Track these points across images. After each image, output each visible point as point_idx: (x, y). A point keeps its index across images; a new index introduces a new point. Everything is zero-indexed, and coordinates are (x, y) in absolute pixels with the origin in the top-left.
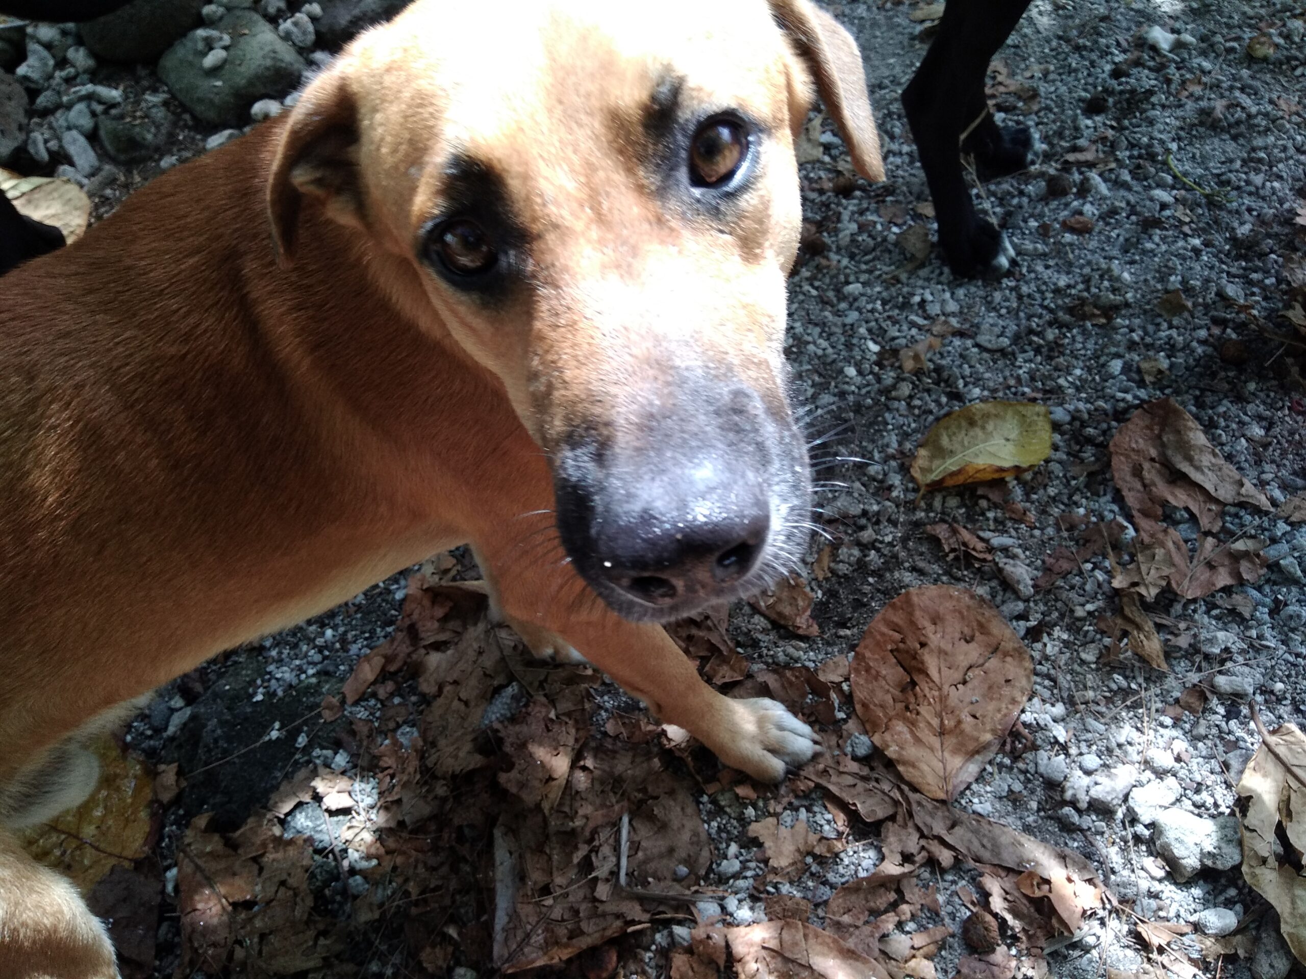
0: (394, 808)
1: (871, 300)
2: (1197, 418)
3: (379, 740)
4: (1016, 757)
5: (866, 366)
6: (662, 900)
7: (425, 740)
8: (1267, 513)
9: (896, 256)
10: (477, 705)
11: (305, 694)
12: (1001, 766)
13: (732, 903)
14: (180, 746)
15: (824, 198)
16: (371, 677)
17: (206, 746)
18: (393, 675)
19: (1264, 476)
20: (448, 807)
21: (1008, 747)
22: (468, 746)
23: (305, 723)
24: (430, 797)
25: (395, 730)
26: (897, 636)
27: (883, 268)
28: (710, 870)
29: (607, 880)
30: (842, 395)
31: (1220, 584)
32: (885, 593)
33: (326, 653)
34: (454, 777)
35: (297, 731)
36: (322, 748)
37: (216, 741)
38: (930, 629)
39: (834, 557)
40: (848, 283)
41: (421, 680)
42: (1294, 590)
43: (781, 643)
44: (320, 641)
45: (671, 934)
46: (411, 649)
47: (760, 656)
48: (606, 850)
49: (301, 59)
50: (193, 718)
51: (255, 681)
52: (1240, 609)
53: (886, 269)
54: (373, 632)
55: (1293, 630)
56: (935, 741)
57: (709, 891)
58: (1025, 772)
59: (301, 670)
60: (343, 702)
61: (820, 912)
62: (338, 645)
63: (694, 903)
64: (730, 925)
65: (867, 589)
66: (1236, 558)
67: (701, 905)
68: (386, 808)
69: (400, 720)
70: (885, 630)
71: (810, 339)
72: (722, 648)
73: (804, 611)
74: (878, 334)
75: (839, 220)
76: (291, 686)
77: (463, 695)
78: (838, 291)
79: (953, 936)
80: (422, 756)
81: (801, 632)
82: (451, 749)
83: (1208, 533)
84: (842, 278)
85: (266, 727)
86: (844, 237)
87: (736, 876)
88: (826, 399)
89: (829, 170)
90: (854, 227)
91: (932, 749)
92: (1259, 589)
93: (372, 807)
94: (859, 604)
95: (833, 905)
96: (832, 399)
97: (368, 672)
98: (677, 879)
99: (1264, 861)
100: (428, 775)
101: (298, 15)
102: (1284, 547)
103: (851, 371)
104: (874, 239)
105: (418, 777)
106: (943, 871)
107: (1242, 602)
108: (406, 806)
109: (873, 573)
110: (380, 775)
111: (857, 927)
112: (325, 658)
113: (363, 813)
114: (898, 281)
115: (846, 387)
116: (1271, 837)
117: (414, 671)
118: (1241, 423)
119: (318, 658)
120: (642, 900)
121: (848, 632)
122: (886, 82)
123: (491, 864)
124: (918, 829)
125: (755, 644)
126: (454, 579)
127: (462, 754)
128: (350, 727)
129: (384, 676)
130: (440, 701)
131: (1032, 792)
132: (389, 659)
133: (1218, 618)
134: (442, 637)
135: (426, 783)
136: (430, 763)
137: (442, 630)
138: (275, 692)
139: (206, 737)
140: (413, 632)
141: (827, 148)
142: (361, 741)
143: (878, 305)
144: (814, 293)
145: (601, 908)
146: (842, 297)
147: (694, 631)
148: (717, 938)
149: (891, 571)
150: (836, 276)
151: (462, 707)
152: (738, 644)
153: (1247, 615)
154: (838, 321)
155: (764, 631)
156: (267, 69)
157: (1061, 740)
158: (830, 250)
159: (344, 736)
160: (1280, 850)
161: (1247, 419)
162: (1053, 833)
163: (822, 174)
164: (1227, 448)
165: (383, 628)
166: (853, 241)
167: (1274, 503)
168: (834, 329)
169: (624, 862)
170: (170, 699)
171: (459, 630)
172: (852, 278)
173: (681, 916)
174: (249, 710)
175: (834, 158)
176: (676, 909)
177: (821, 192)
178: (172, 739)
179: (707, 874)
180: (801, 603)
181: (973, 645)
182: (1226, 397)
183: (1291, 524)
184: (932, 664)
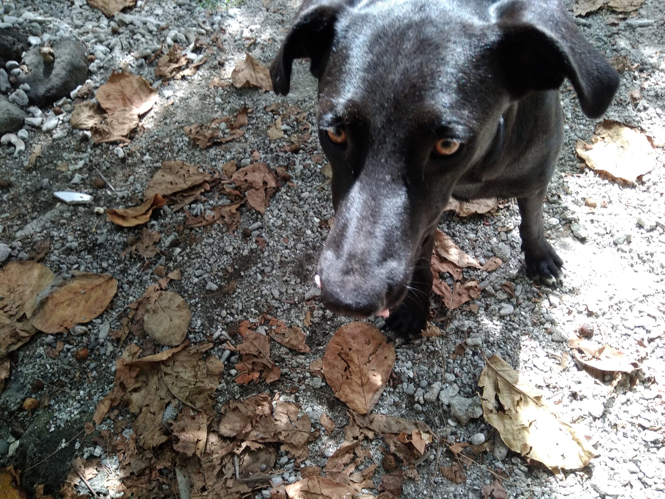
0: (127, 468)
1: (313, 199)
2: (447, 234)
3: (115, 438)
4: (395, 387)
5: (315, 229)
6: (256, 481)
7: (136, 434)
8: (479, 269)
9: (321, 178)
10: (159, 414)
11: (75, 424)
12: (389, 392)
13: (286, 475)
14: (16, 460)
15: (287, 155)
16: (106, 410)
17: (30, 457)
18: (116, 407)
19: (477, 254)
20: (152, 462)
21: (391, 384)
22: (158, 433)
23: (78, 437)
24: (144, 459)
25: (122, 432)
26: (340, 348)
27: (317, 184)
28: (276, 463)
29: (231, 478)
30: (307, 243)
31: (464, 301)
32: (335, 327)
33: (82, 402)
34: (154, 448)
35: (75, 441)
36: (88, 447)
37: (35, 454)
38: (352, 341)
39: (312, 316)
40: (302, 192)
41: (130, 407)
42: (493, 299)
43: (294, 358)
44: (78, 397)
45: (262, 495)
46: (123, 394)
47: (286, 365)
48: (229, 465)
49: (23, 112)
50: (21, 445)
51: (49, 422)
52: (473, 310)
53: (318, 184)
54: (103, 389)
55: (494, 315)
56: (360, 389)
57: (276, 472)
58: (399, 393)
59: (71, 412)
60: (94, 424)
61: (324, 470)
62: (87, 398)
63: (270, 479)
64: (287, 484)
65: (327, 327)
66: (469, 289)
67: (274, 479)
68: (124, 468)
69: (123, 427)
70: (334, 346)
71: (289, 219)
72: (269, 365)
73: (302, 341)
74: (318, 214)
75: (295, 165)
76: (67, 421)
77: (152, 410)
78: (299, 196)
79: (379, 467)
80: (136, 441)
81: (302, 351)
82: (150, 436)
83: (458, 281)
84: (300, 191)
85: (59, 442)
86: (298, 172)
87: (287, 463)
88: (300, 246)
89: (288, 142)
90: (301, 167)
91: (359, 393)
92: (480, 300)
93: (117, 469)
94: (325, 335)
95: (328, 466)
96: (303, 245)
97: (104, 408)
98: (263, 471)
99: (491, 411)
100: (141, 449)
101: (17, 90)
102: (486, 282)
103: (309, 232)
104: (311, 171)
105: (136, 451)
106: (371, 441)
107: (473, 307)
108: (133, 465)
109: (329, 320)
110: (118, 454)
111: (340, 472)
112: (82, 405)
113: (113, 473)
114: (324, 189)
115: (308, 239)
116: (493, 401)
117: (127, 403)
118: (466, 233)
119: (78, 405)
120: (247, 483)
121: (322, 347)
122: (307, 99)
123: (176, 483)
124: (359, 426)
125: (283, 360)
126: (139, 357)
127: (155, 437)
128: (100, 435)
129: (112, 409)
130: (141, 415)
131: (403, 400)
132: (112, 400)
133: (466, 315)
134: (137, 385)
135: (141, 453)
136: (141, 444)
137: (137, 382)
138: (60, 425)
139: (29, 453)
140: (123, 386)
141: (285, 131)
142: (106, 440)
143: (317, 201)
144: (288, 198)
145: (230, 491)
146: (301, 199)
147: (255, 360)
148: (281, 491)
149: (337, 317)
150: (297, 190)
151: (152, 416)
152: (276, 362)
153: (476, 312)
154: (300, 210)
155: (287, 354)
156: (6, 119)
157: (411, 376)
158: (292, 178)
159: (98, 440)
160: (497, 405)
161: (467, 231)
162: (413, 416)
163: (285, 143)
164: (461, 245)
165: (108, 386)
166: (302, 173)
167: (481, 265)
168: (299, 214)
169: (237, 468)
170: (7, 438)
171: (145, 380)
172: (304, 190)
173: (265, 486)
174: (48, 436)
175: (289, 136)
176: (263, 483)
177: (286, 152)
178: (12, 457)
179: (275, 465)
180: (300, 339)
181: (370, 345)
182: (459, 223)
183: (489, 272)
184: (354, 356)
